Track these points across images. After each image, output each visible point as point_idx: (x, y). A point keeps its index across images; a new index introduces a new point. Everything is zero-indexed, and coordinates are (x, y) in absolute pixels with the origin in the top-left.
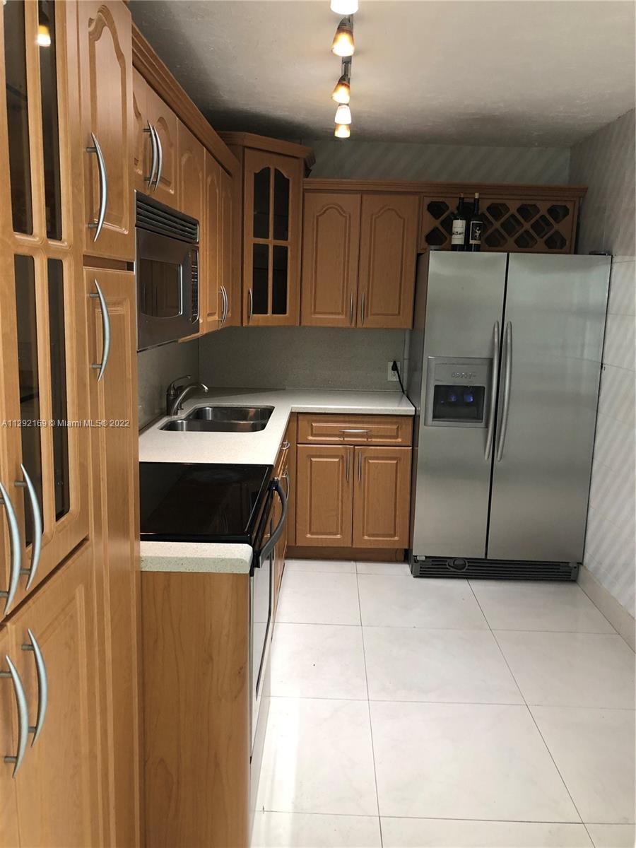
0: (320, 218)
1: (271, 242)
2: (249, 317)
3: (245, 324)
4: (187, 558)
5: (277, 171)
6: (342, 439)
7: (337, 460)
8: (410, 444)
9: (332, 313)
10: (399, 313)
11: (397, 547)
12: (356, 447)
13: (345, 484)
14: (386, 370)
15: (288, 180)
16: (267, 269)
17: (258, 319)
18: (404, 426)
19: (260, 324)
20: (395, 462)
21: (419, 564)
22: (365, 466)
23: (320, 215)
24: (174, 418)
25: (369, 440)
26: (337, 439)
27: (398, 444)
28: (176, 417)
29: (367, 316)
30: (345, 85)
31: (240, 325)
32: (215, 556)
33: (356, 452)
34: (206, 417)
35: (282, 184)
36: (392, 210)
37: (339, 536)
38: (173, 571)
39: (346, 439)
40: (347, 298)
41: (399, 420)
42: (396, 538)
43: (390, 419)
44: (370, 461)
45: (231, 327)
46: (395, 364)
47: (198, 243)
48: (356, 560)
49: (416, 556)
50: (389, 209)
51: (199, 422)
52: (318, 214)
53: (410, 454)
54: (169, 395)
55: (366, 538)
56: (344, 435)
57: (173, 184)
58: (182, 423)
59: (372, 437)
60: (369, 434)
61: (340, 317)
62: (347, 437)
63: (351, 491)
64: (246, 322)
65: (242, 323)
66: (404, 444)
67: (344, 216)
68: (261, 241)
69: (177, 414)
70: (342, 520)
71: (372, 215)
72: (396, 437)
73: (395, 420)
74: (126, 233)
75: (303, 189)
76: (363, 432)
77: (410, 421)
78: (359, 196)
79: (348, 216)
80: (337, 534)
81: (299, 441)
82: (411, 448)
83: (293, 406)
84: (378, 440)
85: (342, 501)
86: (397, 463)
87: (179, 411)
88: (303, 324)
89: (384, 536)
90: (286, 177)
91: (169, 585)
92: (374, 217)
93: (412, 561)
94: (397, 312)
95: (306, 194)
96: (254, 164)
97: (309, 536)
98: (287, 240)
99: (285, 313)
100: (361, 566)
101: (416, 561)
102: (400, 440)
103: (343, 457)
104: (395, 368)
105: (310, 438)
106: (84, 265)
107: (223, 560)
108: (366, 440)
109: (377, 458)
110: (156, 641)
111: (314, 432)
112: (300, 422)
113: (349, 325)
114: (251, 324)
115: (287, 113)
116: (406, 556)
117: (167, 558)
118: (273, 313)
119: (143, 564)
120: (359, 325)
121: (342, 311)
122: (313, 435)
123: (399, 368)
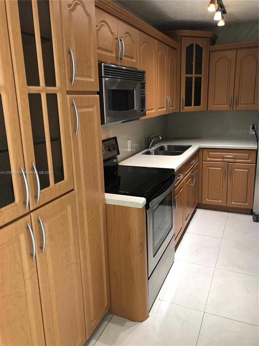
0: (217, 63)
1: (194, 76)
2: (183, 108)
3: (181, 111)
4: (120, 201)
5: (196, 44)
6: (223, 160)
7: (220, 169)
8: (254, 163)
9: (222, 104)
10: (254, 103)
11: (247, 208)
12: (229, 163)
13: (224, 179)
14: (249, 129)
15: (202, 48)
16: (192, 87)
17: (188, 109)
18: (252, 155)
19: (188, 111)
20: (247, 170)
21: (256, 216)
22: (233, 172)
23: (217, 62)
24: (150, 150)
25: (235, 160)
26: (220, 159)
27: (248, 163)
28: (150, 149)
29: (238, 105)
30: (213, 3)
31: (179, 111)
32: (130, 201)
33: (229, 165)
34: (164, 149)
35: (199, 50)
36: (251, 55)
37: (221, 201)
38: (116, 205)
39: (224, 160)
40: (229, 98)
41: (250, 152)
42: (247, 204)
43: (246, 151)
44: (236, 170)
45: (175, 113)
46: (253, 126)
47: (145, 80)
48: (228, 212)
49: (255, 212)
50: (250, 55)
51: (161, 151)
52: (216, 61)
53: (254, 167)
54: (148, 141)
55: (233, 203)
56: (224, 158)
57: (135, 58)
58: (152, 152)
59: (236, 159)
60: (235, 158)
61: (226, 106)
62: (225, 159)
63: (226, 182)
64: (182, 110)
65: (180, 110)
66: (252, 163)
67: (228, 61)
68: (189, 76)
69: (151, 148)
70: (222, 194)
71: (241, 59)
72: (248, 159)
73: (248, 151)
74: (93, 80)
75: (210, 51)
76: (233, 157)
77: (255, 152)
78: (235, 51)
79: (230, 61)
80: (220, 200)
81: (203, 160)
82: (255, 164)
83: (201, 145)
84: (239, 160)
85: (222, 186)
86: (248, 171)
87: (152, 147)
88: (208, 110)
89: (241, 202)
90: (201, 46)
91: (115, 210)
92: (242, 60)
93: (253, 214)
94: (253, 103)
95: (211, 53)
96: (186, 43)
97: (207, 200)
98: (201, 74)
99: (200, 105)
100: (230, 215)
101: (255, 215)
102: (250, 161)
103: (223, 167)
104: (253, 128)
105: (208, 159)
106: (67, 94)
107: (132, 202)
108: (234, 160)
109: (239, 168)
110: (111, 230)
111: (210, 156)
112: (204, 152)
113: (229, 109)
114: (184, 111)
115: (200, 18)
116: (251, 212)
117: (114, 200)
118: (194, 106)
119: (106, 202)
120: (234, 109)
121: (227, 103)
122: (209, 158)
123: (256, 129)
